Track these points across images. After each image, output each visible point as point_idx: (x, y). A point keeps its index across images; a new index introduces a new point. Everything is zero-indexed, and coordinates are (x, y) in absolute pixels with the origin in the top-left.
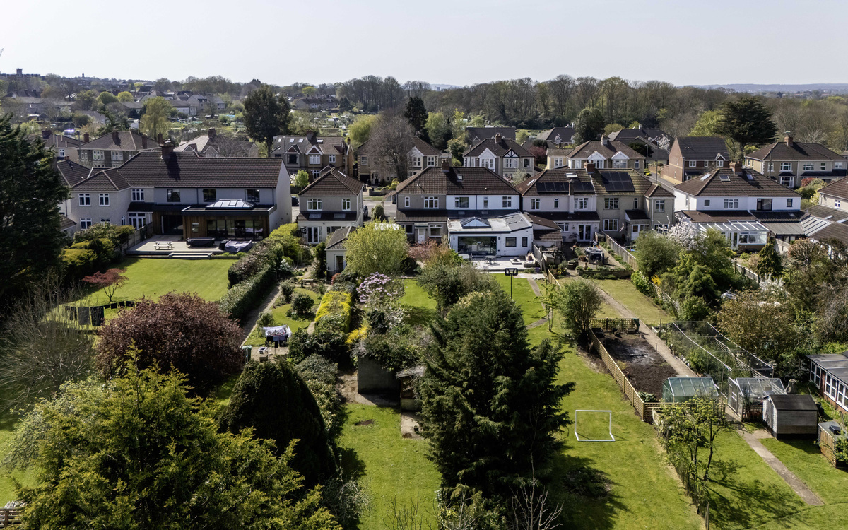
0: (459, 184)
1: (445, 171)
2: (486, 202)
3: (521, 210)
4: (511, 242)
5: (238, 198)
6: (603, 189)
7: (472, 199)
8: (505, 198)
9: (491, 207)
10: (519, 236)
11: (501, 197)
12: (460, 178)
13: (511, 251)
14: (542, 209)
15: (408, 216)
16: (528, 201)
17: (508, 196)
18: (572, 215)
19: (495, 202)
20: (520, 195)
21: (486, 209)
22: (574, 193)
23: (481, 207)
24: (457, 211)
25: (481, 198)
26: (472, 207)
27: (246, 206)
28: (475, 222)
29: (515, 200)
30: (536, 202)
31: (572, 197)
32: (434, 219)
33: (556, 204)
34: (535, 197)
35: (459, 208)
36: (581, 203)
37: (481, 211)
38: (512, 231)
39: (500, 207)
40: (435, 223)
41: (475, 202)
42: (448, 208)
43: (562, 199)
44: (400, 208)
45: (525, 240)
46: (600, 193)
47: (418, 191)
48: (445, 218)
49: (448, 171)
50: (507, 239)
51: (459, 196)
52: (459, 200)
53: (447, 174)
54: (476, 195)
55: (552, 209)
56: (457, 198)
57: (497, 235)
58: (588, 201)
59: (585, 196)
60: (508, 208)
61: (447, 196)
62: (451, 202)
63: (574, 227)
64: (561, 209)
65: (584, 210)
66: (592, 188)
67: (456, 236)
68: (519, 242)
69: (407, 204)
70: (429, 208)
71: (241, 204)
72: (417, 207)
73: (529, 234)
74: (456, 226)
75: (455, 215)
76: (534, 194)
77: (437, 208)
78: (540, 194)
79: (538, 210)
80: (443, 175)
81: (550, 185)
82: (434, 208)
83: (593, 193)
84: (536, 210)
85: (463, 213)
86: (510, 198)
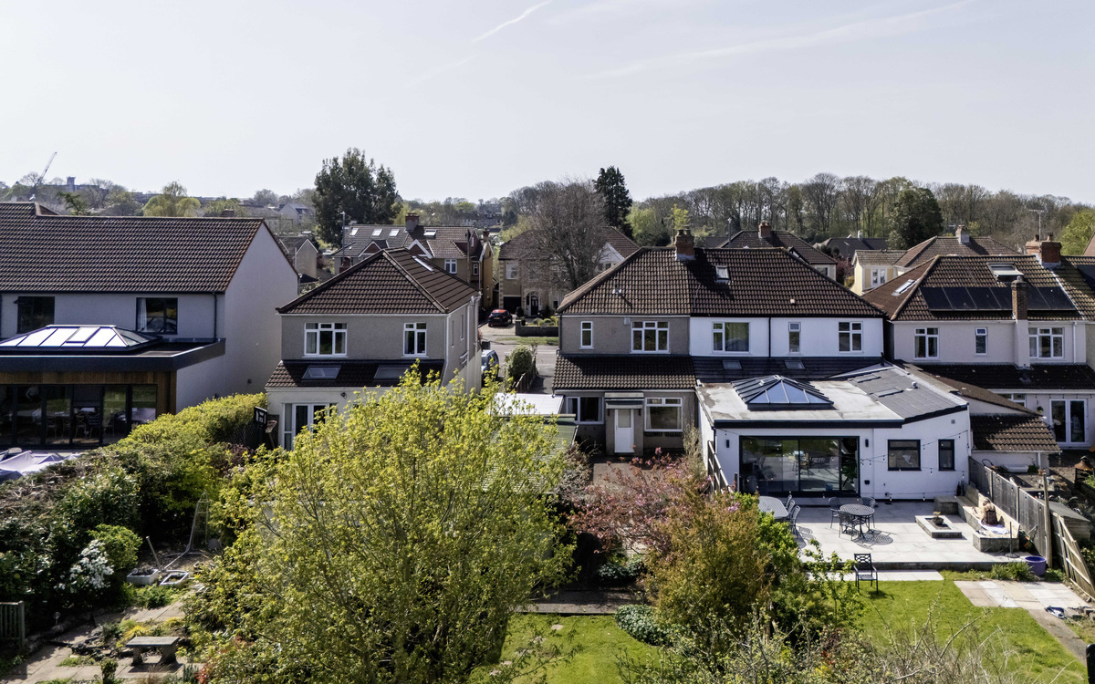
0: (722, 290)
1: (684, 256)
2: (795, 339)
3: (888, 357)
4: (905, 454)
7: (757, 327)
8: (843, 326)
9: (806, 350)
10: (928, 434)
11: (835, 322)
12: (723, 273)
14: (944, 356)
15: (587, 372)
16: (905, 335)
17: (852, 321)
18: (1024, 372)
19: (820, 337)
20: (885, 317)
21: (794, 354)
22: (1026, 314)
23: (782, 349)
24: (720, 361)
25: (782, 327)
26: (757, 349)
27: (118, 342)
28: (784, 391)
29: (871, 330)
30: (928, 336)
31: (1023, 326)
32: (659, 380)
33: (981, 344)
34: (925, 325)
35: (723, 353)
36: (1045, 342)
37: (783, 360)
38: (908, 420)
39: (834, 352)
40: (660, 393)
41: (766, 337)
42: (693, 353)
43: (995, 330)
44: (568, 350)
45: (947, 447)
46: (1091, 315)
47: (617, 305)
48: (689, 379)
49: (691, 257)
50: (893, 446)
51: (723, 321)
52: (723, 331)
53: (688, 265)
54: (770, 316)
55: (969, 356)
56: (718, 326)
57: (863, 434)
58: (1066, 338)
60: (852, 353)
61: (694, 322)
62: (702, 337)
64: (996, 354)
65: (1053, 359)
66: (1068, 302)
68: (930, 456)
69: (587, 342)
70: (643, 351)
71: (106, 337)
72: (612, 348)
73: (959, 429)
74: (726, 401)
75: (716, 371)
76: (919, 318)
77: (667, 352)
78: (939, 315)
79: (932, 358)
80: (678, 267)
81: (958, 294)
82: (657, 351)
83: (1074, 314)
84: (928, 359)
85: (737, 366)
86: (857, 326)
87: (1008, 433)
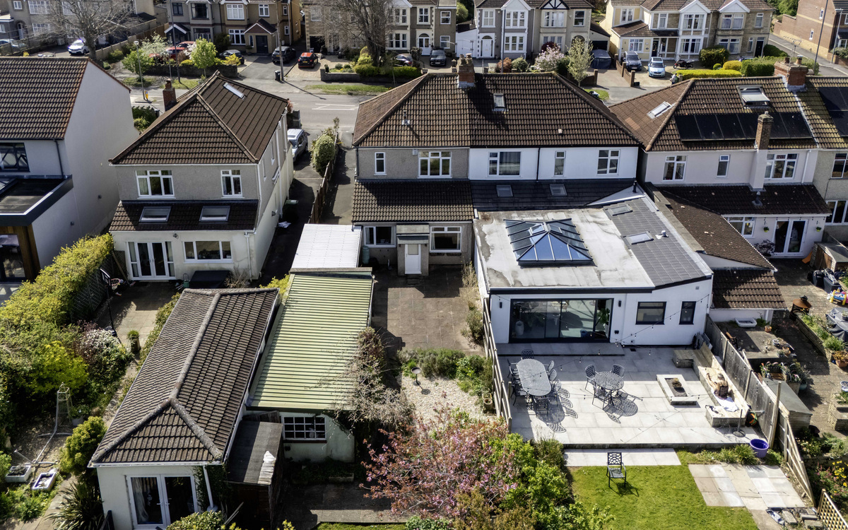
0: (498, 120)
1: (466, 84)
2: (560, 164)
3: (639, 182)
4: (652, 314)
6: (831, 130)
7: (528, 155)
8: (602, 154)
9: (570, 173)
10: (674, 299)
12: (500, 102)
14: (688, 179)
15: (381, 203)
16: (657, 162)
17: (610, 149)
18: (758, 195)
19: (582, 162)
20: (641, 147)
21: (559, 177)
22: (768, 143)
23: (548, 173)
24: (494, 184)
25: (549, 155)
26: (528, 174)
29: (627, 157)
30: (676, 162)
31: (762, 153)
32: (442, 211)
33: (722, 169)
34: (675, 154)
35: (497, 177)
36: (780, 165)
37: (548, 183)
38: (658, 288)
40: (446, 219)
41: (535, 163)
42: (472, 177)
43: (737, 157)
44: (363, 176)
46: (826, 144)
47: (406, 137)
48: (467, 207)
49: (472, 85)
50: (642, 306)
51: (498, 151)
52: (498, 159)
53: (470, 93)
54: (539, 147)
55: (712, 179)
56: (495, 155)
58: (799, 162)
59: (793, 150)
60: (609, 176)
61: (473, 152)
62: (479, 164)
64: (733, 178)
66: (809, 133)
67: (507, 299)
68: (673, 313)
69: (380, 168)
70: (428, 176)
72: (402, 175)
73: (701, 295)
75: (490, 199)
76: (671, 148)
77: (449, 177)
78: (689, 145)
79: (678, 181)
80: (460, 95)
81: (708, 122)
82: (441, 176)
83: (808, 142)
84: (674, 181)
85: (508, 192)
86: (615, 154)
87: (743, 289)
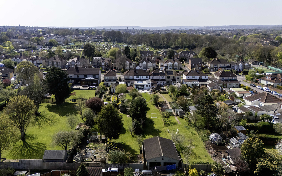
0: (137, 73)
3: (150, 79)
4: (147, 86)
5: (91, 77)
6: (167, 74)
7: (139, 76)
9: (143, 78)
11: (146, 76)
13: (147, 88)
15: (126, 80)
16: (151, 77)
18: (160, 80)
20: (149, 76)
22: (161, 75)
23: (141, 78)
25: (141, 76)
26: (139, 78)
28: (140, 82)
31: (160, 76)
32: (132, 81)
33: (157, 78)
34: (153, 76)
35: (137, 78)
36: (162, 77)
37: (141, 79)
38: (147, 84)
39: (146, 78)
43: (158, 77)
46: (166, 75)
47: (128, 75)
51: (137, 76)
53: (134, 71)
55: (156, 78)
57: (144, 85)
58: (164, 77)
60: (147, 78)
62: (135, 77)
63: (161, 82)
64: (158, 78)
65: (163, 79)
66: (164, 74)
67: (136, 85)
69: (126, 78)
70: (130, 78)
72: (128, 78)
73: (151, 85)
74: (136, 82)
75: (136, 80)
78: (154, 75)
81: (156, 73)
82: (132, 78)
83: (165, 75)
84: (153, 79)
85: (138, 80)
